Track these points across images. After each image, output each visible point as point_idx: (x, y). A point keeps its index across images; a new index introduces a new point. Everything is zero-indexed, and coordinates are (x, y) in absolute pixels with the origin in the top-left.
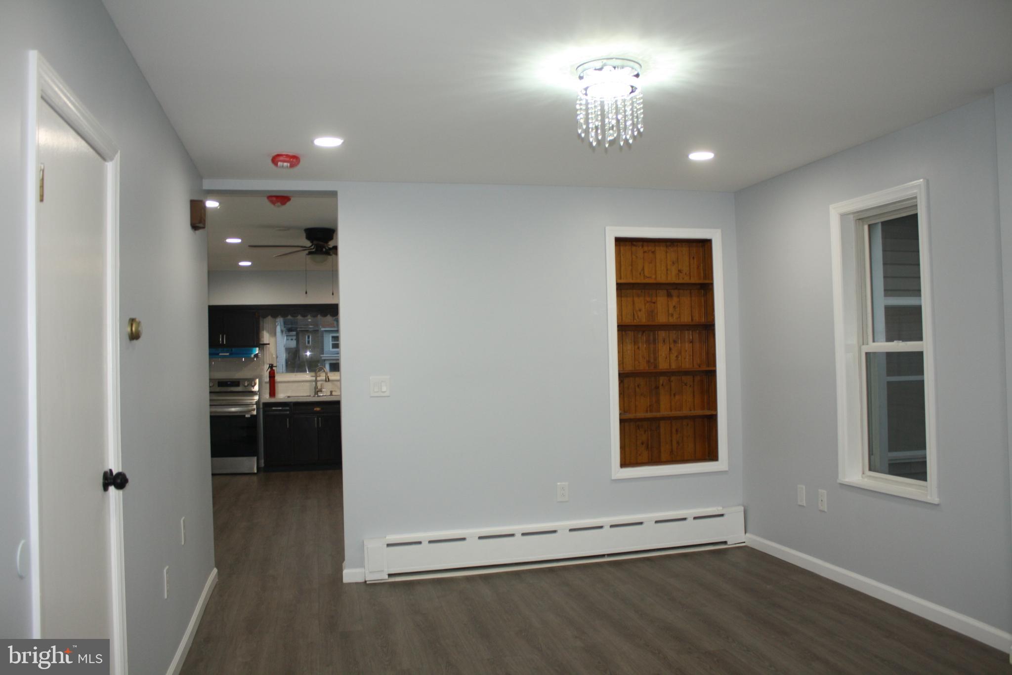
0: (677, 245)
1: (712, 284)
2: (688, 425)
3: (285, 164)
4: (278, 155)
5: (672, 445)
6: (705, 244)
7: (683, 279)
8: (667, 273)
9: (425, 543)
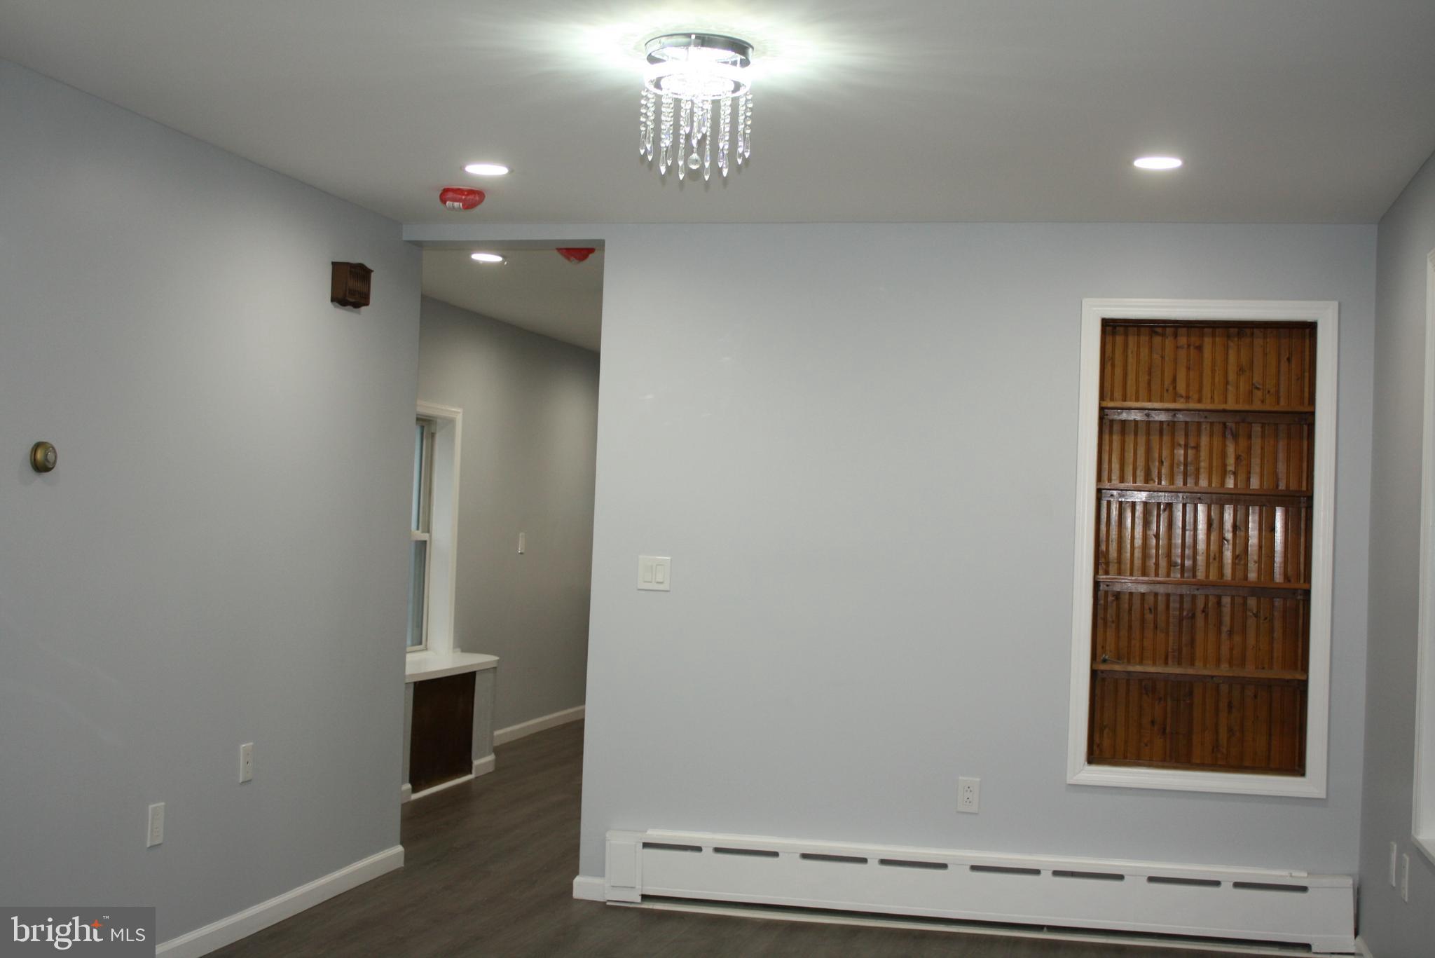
0: (1252, 334)
1: (1312, 414)
2: (1255, 697)
3: (456, 204)
4: (446, 191)
5: (1217, 732)
6: (1306, 331)
7: (1263, 402)
8: (1226, 389)
9: (707, 851)
